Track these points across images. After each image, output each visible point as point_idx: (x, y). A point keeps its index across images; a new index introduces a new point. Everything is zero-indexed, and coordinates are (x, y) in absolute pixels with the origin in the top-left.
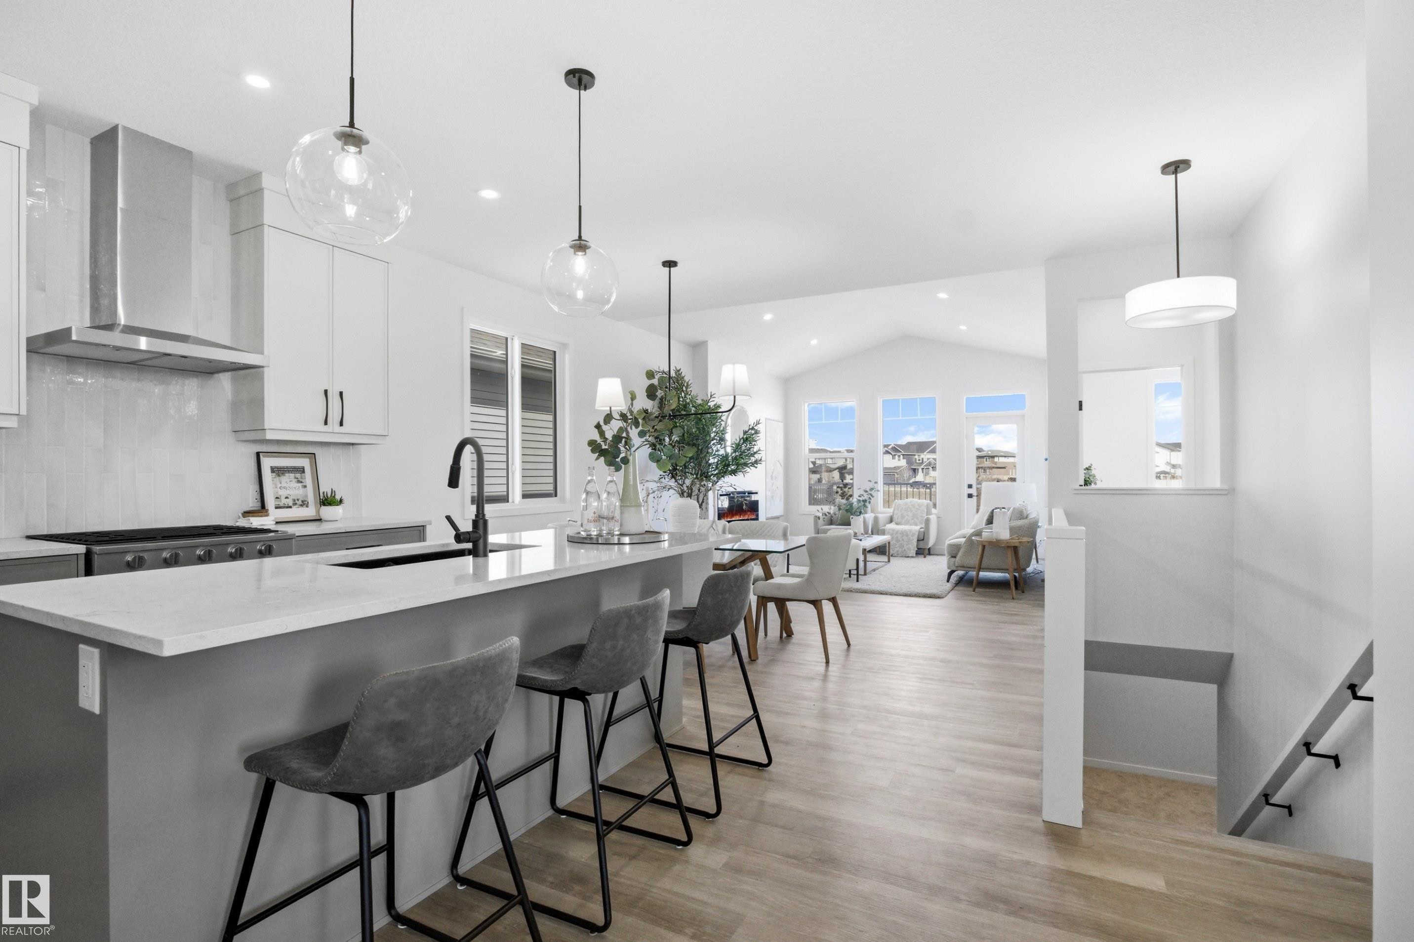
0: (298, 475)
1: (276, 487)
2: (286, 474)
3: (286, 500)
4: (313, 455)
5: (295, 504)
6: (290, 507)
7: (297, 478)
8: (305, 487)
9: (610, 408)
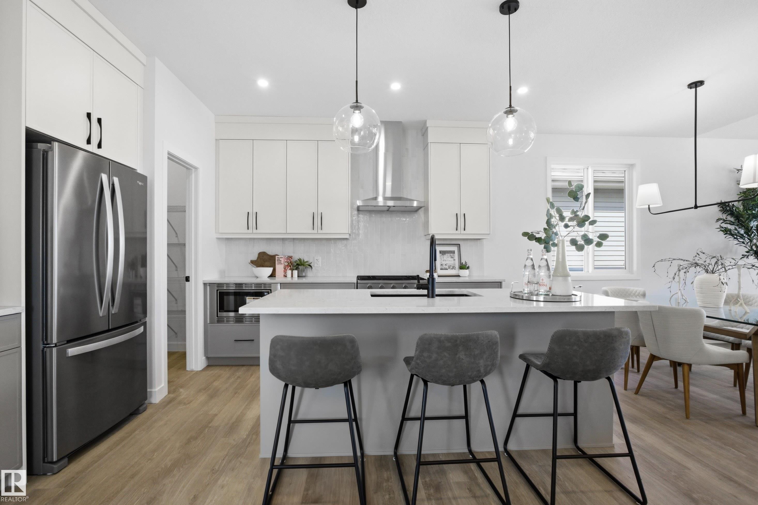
0: (452, 255)
1: (441, 260)
2: (446, 254)
3: (446, 266)
4: (459, 245)
5: (449, 268)
6: (447, 269)
7: (451, 256)
8: (455, 260)
9: (649, 206)
